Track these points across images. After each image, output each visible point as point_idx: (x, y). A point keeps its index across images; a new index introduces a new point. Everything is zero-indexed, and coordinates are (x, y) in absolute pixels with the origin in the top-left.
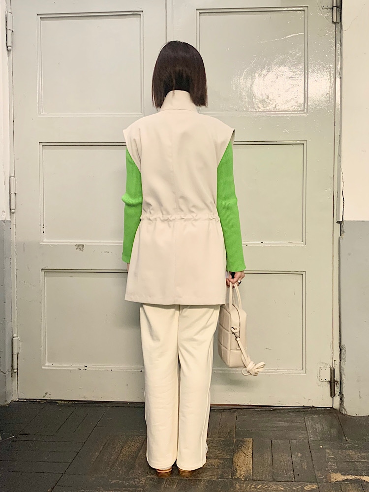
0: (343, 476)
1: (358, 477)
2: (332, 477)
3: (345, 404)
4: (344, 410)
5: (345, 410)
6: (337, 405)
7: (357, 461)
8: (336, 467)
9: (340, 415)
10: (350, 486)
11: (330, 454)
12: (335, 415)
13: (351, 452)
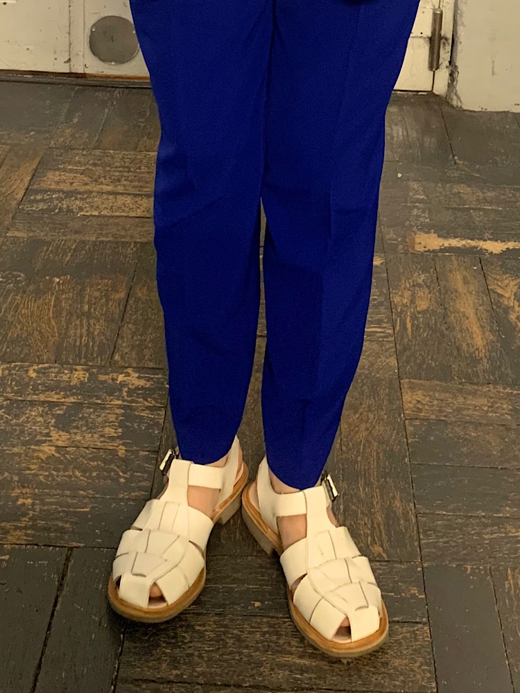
0: (441, 240)
1: (473, 243)
2: (417, 240)
3: (460, 86)
4: (455, 98)
5: (459, 98)
6: (441, 87)
7: (473, 209)
8: (428, 220)
9: (446, 109)
10: (455, 262)
11: (416, 192)
12: (436, 107)
13: (463, 189)
